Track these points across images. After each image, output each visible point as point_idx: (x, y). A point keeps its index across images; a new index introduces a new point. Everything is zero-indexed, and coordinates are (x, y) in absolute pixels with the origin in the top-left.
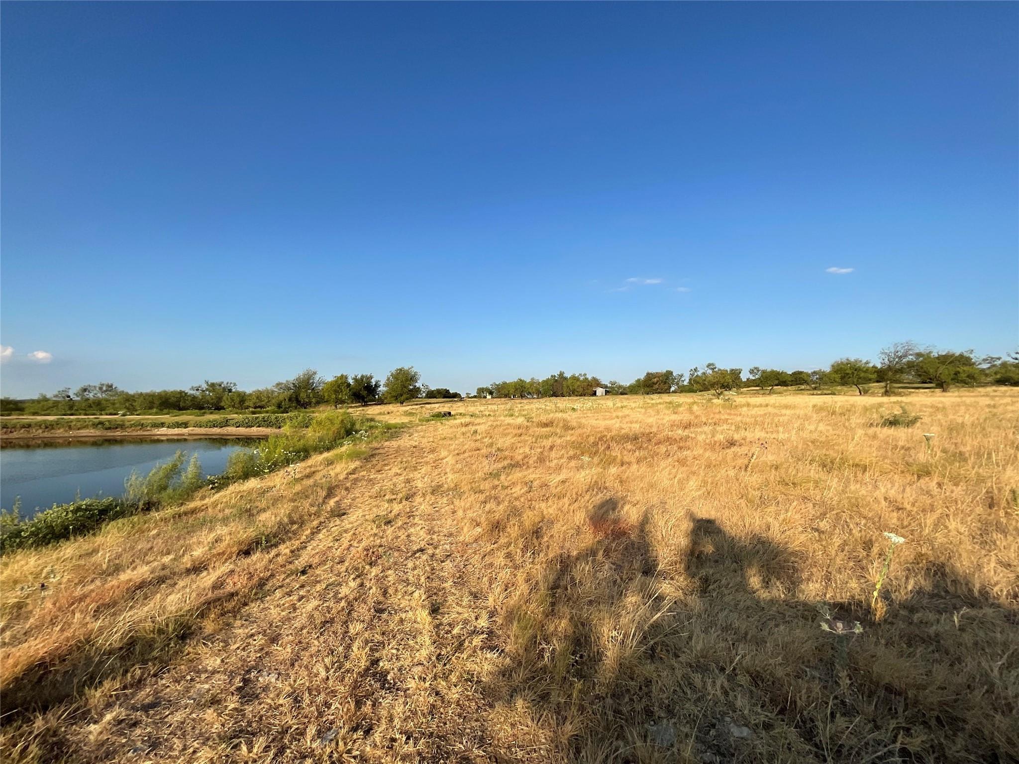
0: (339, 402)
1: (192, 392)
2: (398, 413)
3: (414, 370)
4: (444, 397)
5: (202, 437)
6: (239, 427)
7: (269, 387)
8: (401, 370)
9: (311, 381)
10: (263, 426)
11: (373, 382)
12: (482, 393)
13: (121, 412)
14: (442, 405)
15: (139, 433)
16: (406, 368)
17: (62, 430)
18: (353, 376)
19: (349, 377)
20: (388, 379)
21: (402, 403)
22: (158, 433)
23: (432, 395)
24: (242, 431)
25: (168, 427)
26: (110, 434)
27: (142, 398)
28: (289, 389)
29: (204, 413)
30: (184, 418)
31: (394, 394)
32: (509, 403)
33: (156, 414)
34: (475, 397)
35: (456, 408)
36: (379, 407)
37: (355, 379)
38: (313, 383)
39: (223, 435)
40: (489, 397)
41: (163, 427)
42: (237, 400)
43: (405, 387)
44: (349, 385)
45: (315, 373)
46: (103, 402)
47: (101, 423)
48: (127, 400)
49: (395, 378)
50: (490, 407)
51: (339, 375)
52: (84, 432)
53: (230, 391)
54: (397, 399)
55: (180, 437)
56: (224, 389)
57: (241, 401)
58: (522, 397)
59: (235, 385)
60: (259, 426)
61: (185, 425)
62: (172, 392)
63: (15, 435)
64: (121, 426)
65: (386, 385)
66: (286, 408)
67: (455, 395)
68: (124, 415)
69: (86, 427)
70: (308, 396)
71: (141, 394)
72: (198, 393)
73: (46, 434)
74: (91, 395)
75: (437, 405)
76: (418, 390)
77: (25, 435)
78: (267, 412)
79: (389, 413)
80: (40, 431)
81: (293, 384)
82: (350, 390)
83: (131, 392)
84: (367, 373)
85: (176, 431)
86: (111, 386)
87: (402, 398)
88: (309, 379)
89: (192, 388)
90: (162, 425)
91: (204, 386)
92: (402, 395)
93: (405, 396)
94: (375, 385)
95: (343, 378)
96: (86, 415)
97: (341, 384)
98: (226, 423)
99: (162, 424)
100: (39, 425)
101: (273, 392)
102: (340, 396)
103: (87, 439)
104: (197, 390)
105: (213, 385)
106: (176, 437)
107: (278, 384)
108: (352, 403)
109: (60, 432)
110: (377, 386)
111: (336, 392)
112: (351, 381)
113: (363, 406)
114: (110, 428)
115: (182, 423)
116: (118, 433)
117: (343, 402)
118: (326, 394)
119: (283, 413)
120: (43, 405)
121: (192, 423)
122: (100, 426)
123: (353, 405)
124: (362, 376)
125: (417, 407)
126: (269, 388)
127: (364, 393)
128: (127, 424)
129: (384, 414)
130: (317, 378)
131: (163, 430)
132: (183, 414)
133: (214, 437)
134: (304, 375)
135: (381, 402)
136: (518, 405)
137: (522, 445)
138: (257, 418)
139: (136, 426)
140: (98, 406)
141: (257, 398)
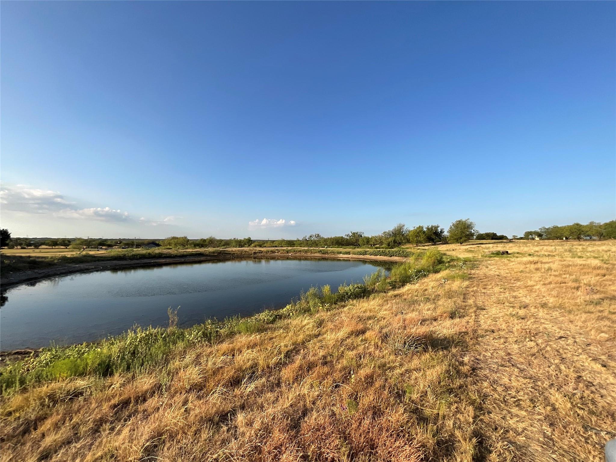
0: (418, 243)
1: (346, 237)
2: (460, 251)
3: (470, 221)
4: (492, 239)
5: (356, 259)
6: (371, 255)
8: (460, 221)
9: (402, 230)
10: (382, 255)
11: (439, 230)
12: (529, 236)
14: (495, 245)
15: (333, 256)
16: (464, 220)
18: (426, 227)
19: (424, 227)
20: (451, 228)
21: (461, 243)
23: (481, 237)
24: (373, 257)
25: (343, 254)
26: (324, 256)
27: (329, 240)
28: (390, 235)
29: (355, 248)
30: (348, 250)
31: (456, 237)
32: (567, 245)
33: (337, 248)
34: (521, 238)
35: (511, 248)
36: (444, 246)
37: (428, 228)
38: (403, 232)
39: (365, 259)
40: (537, 239)
42: (365, 241)
43: (464, 233)
44: (424, 232)
45: (404, 226)
46: (317, 242)
48: (325, 241)
49: (456, 227)
50: (545, 248)
51: (418, 226)
52: (316, 255)
53: (361, 236)
54: (457, 241)
56: (359, 235)
57: (368, 241)
58: (579, 238)
59: (363, 233)
60: (380, 255)
61: (349, 253)
63: (297, 255)
64: (327, 253)
65: (449, 232)
66: (392, 246)
67: (502, 238)
68: (327, 248)
69: (316, 253)
70: (401, 239)
72: (348, 238)
73: (305, 255)
74: (313, 239)
75: (491, 245)
76: (472, 235)
77: (300, 255)
78: (383, 248)
79: (453, 250)
80: (304, 253)
81: (392, 232)
82: (425, 235)
83: (325, 237)
84: (435, 224)
85: (346, 256)
86: (319, 235)
87: (462, 240)
88: (401, 229)
89: (346, 235)
90: (341, 253)
91: (351, 234)
92: (461, 238)
93: (463, 239)
94: (441, 232)
95: (421, 228)
96: (315, 247)
97: (419, 231)
98: (365, 253)
100: (303, 251)
101: (382, 236)
102: (419, 239)
104: (348, 236)
105: (354, 233)
106: (346, 259)
107: (384, 233)
108: (426, 243)
109: (309, 254)
110: (442, 232)
111: (417, 236)
112: (425, 229)
113: (433, 245)
114: (323, 253)
116: (326, 256)
117: (420, 242)
118: (411, 238)
119: (390, 248)
120: (301, 243)
121: (351, 252)
122: (320, 252)
124: (432, 226)
125: (474, 246)
126: (380, 235)
127: (434, 237)
128: (329, 252)
129: (450, 251)
130: (405, 228)
131: (341, 255)
132: (347, 248)
133: (361, 260)
134: (398, 227)
135: (446, 243)
136: (578, 246)
137: (611, 283)
138: (379, 251)
139: (332, 253)
140: (315, 244)
141: (375, 240)
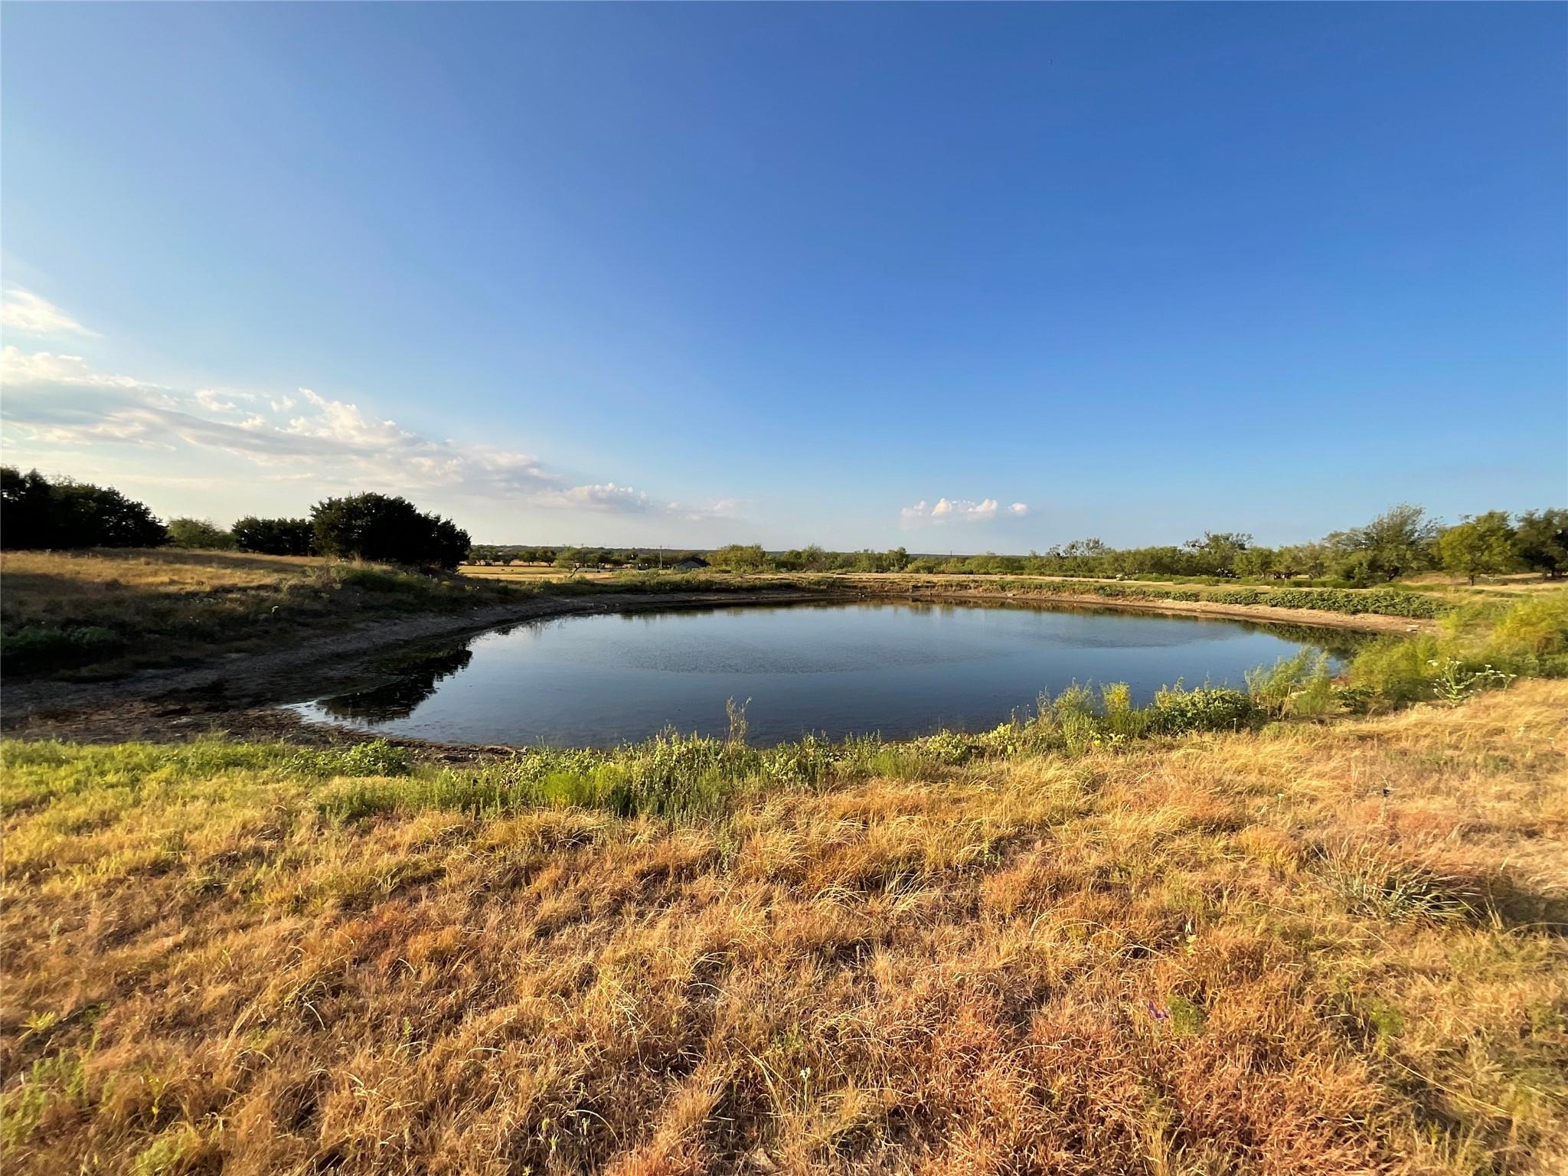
0: (1477, 570)
1: (1187, 549)
5: (1219, 616)
6: (1275, 606)
7: (1316, 542)
9: (1408, 528)
10: (1320, 608)
13: (1119, 576)
15: (1142, 603)
17: (1067, 594)
18: (1523, 515)
19: (1512, 517)
22: (1163, 605)
24: (1283, 613)
25: (1174, 598)
26: (1111, 601)
27: (1131, 558)
28: (1358, 544)
29: (1218, 581)
30: (1192, 587)
33: (1156, 579)
37: (1529, 521)
38: (1412, 532)
39: (1253, 617)
41: (1168, 597)
42: (1258, 561)
44: (1510, 534)
45: (1419, 513)
47: (1102, 588)
48: (1116, 560)
51: (1484, 513)
52: (1088, 597)
53: (1242, 547)
55: (1189, 614)
56: (1233, 544)
57: (1265, 563)
59: (1250, 537)
60: (1312, 608)
61: (1196, 597)
62: (1162, 549)
63: (1031, 596)
64: (1121, 593)
66: (1362, 579)
68: (1122, 579)
69: (1088, 591)
70: (1402, 558)
71: (1129, 552)
72: (1195, 551)
73: (1054, 597)
74: (1078, 553)
77: (1037, 596)
78: (1324, 584)
80: (1050, 593)
81: (1365, 534)
82: (1513, 545)
83: (1119, 550)
85: (1184, 605)
86: (1098, 542)
88: (1404, 523)
89: (1187, 544)
90: (1167, 595)
91: (1204, 541)
95: (1495, 519)
96: (1084, 577)
97: (1487, 532)
98: (1254, 599)
99: (1167, 593)
100: (1049, 586)
101: (1323, 548)
102: (1485, 558)
103: (1089, 606)
104: (1194, 546)
105: (1216, 539)
106: (1184, 613)
107: (1333, 536)
108: (1514, 571)
109: (1065, 596)
111: (1473, 548)
112: (1515, 525)
113: (1550, 580)
114: (1111, 595)
115: (1192, 595)
116: (1119, 602)
117: (1489, 569)
118: (1446, 554)
119: (1354, 587)
120: (1042, 565)
121: (1204, 594)
122: (1101, 591)
123: (1517, 577)
127: (1554, 551)
128: (1128, 591)
130: (1422, 523)
131: (1168, 603)
132: (1189, 581)
133: (1236, 618)
134: (1392, 516)
138: (1308, 594)
139: (1137, 594)
140: (1086, 567)
141: (1294, 558)
